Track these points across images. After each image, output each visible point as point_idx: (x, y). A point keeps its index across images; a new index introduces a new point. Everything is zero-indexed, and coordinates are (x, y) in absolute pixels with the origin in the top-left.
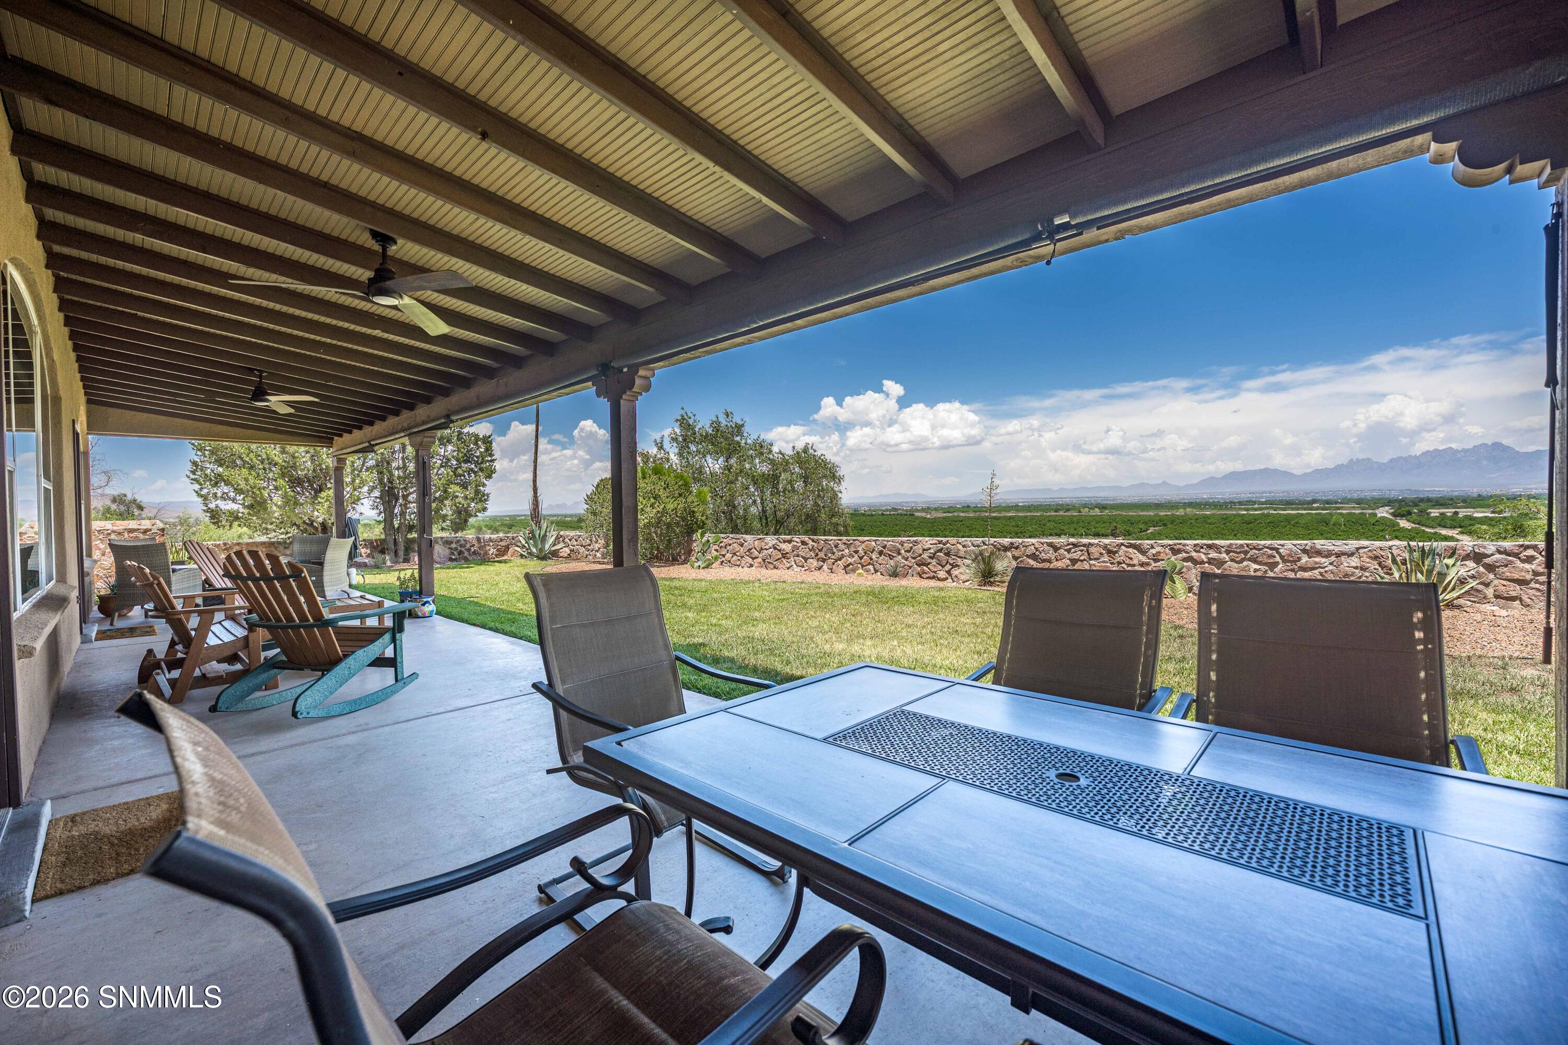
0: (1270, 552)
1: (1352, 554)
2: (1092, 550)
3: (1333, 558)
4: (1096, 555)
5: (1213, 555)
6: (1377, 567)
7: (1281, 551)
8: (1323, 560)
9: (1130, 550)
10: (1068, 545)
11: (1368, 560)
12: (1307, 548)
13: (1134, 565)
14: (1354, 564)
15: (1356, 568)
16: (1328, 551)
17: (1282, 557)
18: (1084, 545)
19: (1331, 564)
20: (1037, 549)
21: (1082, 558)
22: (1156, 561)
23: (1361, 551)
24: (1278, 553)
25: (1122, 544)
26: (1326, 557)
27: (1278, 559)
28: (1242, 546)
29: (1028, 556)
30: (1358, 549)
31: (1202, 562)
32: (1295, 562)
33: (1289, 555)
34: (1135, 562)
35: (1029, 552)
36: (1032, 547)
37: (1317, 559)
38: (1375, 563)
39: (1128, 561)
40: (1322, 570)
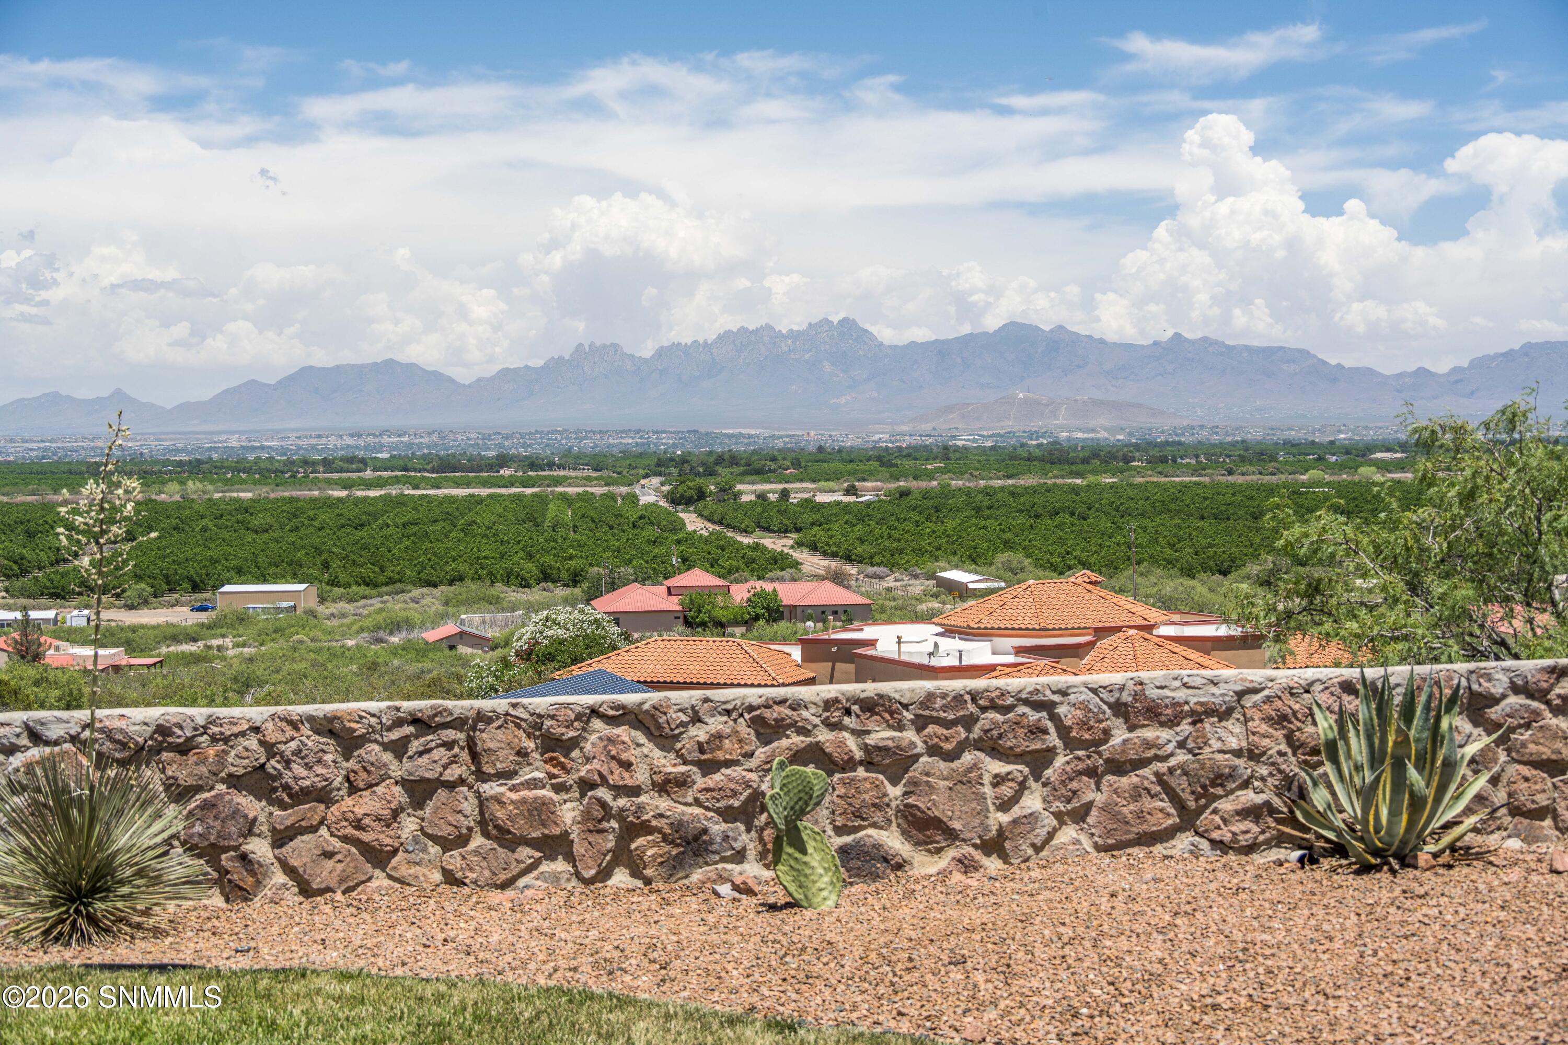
0: (1033, 716)
1: (1224, 714)
2: (489, 738)
3: (1185, 727)
4: (503, 763)
5: (881, 735)
6: (1283, 747)
7: (1061, 710)
8: (1164, 734)
9: (623, 732)
10: (399, 723)
11: (1264, 728)
12: (1126, 697)
13: (635, 791)
14: (1233, 743)
15: (1238, 753)
16: (1176, 704)
17: (1063, 731)
18: (458, 723)
19: (1181, 745)
20: (270, 748)
21: (453, 773)
22: (709, 768)
23: (1249, 701)
24: (1054, 717)
25: (594, 712)
26: (1171, 723)
27: (1053, 739)
28: (958, 699)
29: (234, 781)
30: (1240, 695)
31: (849, 764)
32: (1098, 743)
33: (1084, 725)
34: (641, 776)
35: (236, 763)
36: (252, 742)
37: (1149, 733)
38: (1280, 734)
39: (617, 776)
40: (1162, 767)
